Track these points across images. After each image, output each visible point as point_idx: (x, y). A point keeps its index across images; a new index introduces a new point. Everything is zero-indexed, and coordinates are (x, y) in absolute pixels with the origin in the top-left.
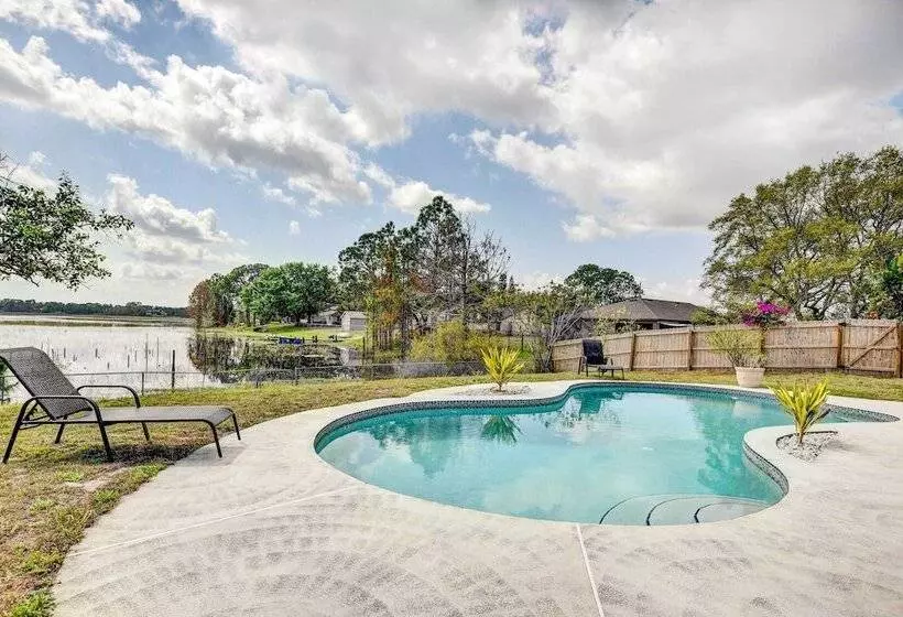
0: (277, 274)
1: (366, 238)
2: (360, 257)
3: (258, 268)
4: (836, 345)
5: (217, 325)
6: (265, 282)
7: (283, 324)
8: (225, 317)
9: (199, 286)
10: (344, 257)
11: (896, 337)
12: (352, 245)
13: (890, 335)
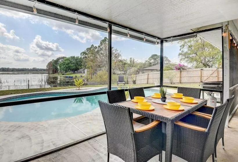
0: (68, 59)
1: (88, 49)
2: (86, 54)
3: (63, 58)
4: (200, 76)
5: (54, 73)
6: (65, 61)
7: (71, 73)
8: (55, 71)
9: (49, 63)
10: (82, 54)
11: (216, 73)
12: (84, 51)
13: (215, 72)
